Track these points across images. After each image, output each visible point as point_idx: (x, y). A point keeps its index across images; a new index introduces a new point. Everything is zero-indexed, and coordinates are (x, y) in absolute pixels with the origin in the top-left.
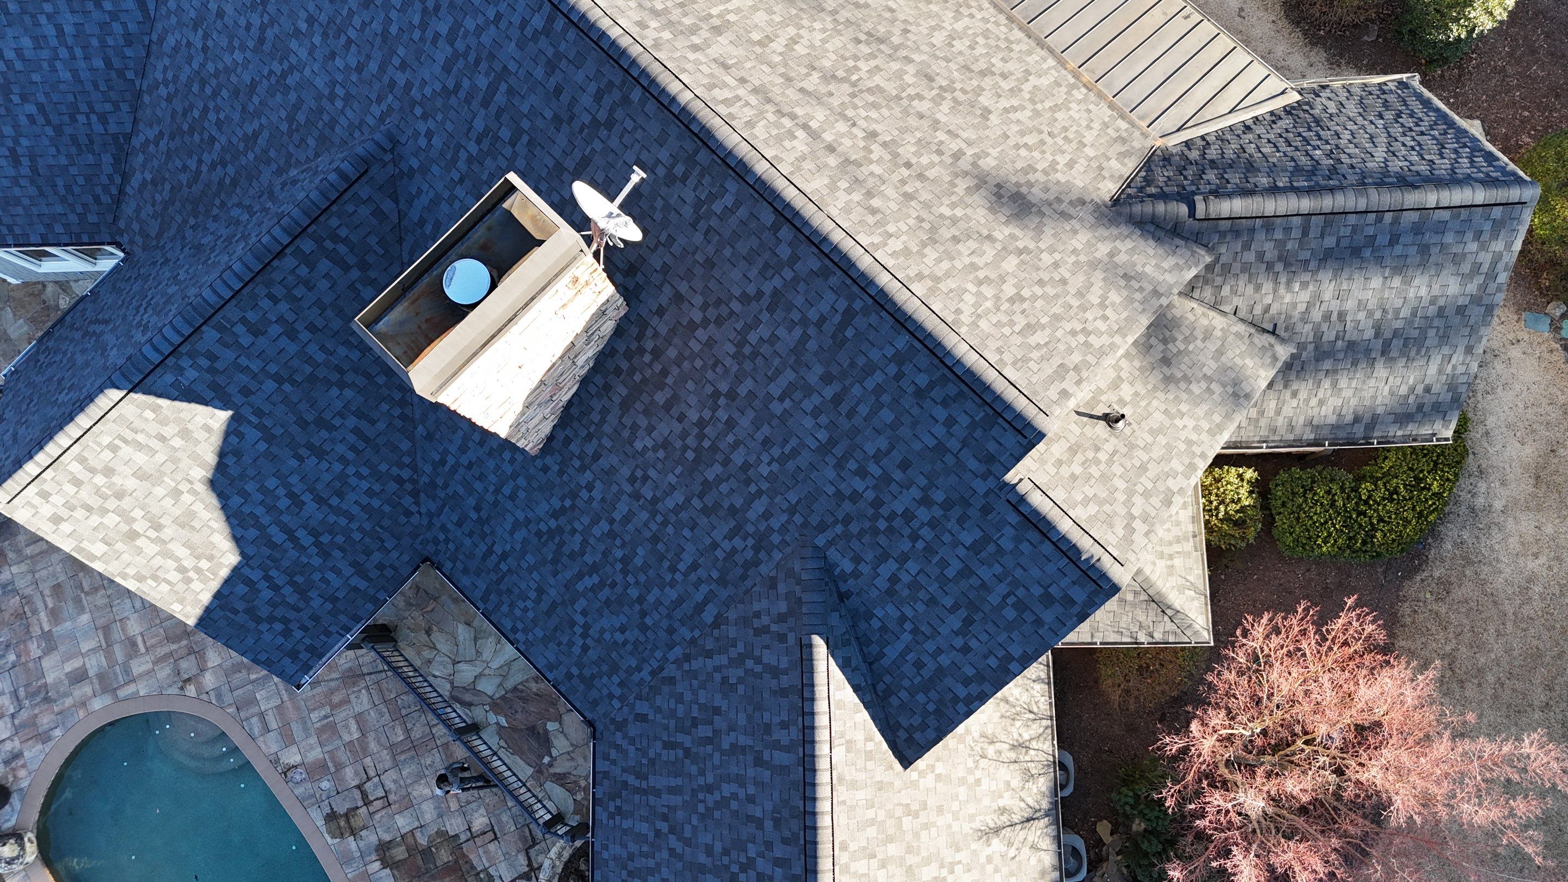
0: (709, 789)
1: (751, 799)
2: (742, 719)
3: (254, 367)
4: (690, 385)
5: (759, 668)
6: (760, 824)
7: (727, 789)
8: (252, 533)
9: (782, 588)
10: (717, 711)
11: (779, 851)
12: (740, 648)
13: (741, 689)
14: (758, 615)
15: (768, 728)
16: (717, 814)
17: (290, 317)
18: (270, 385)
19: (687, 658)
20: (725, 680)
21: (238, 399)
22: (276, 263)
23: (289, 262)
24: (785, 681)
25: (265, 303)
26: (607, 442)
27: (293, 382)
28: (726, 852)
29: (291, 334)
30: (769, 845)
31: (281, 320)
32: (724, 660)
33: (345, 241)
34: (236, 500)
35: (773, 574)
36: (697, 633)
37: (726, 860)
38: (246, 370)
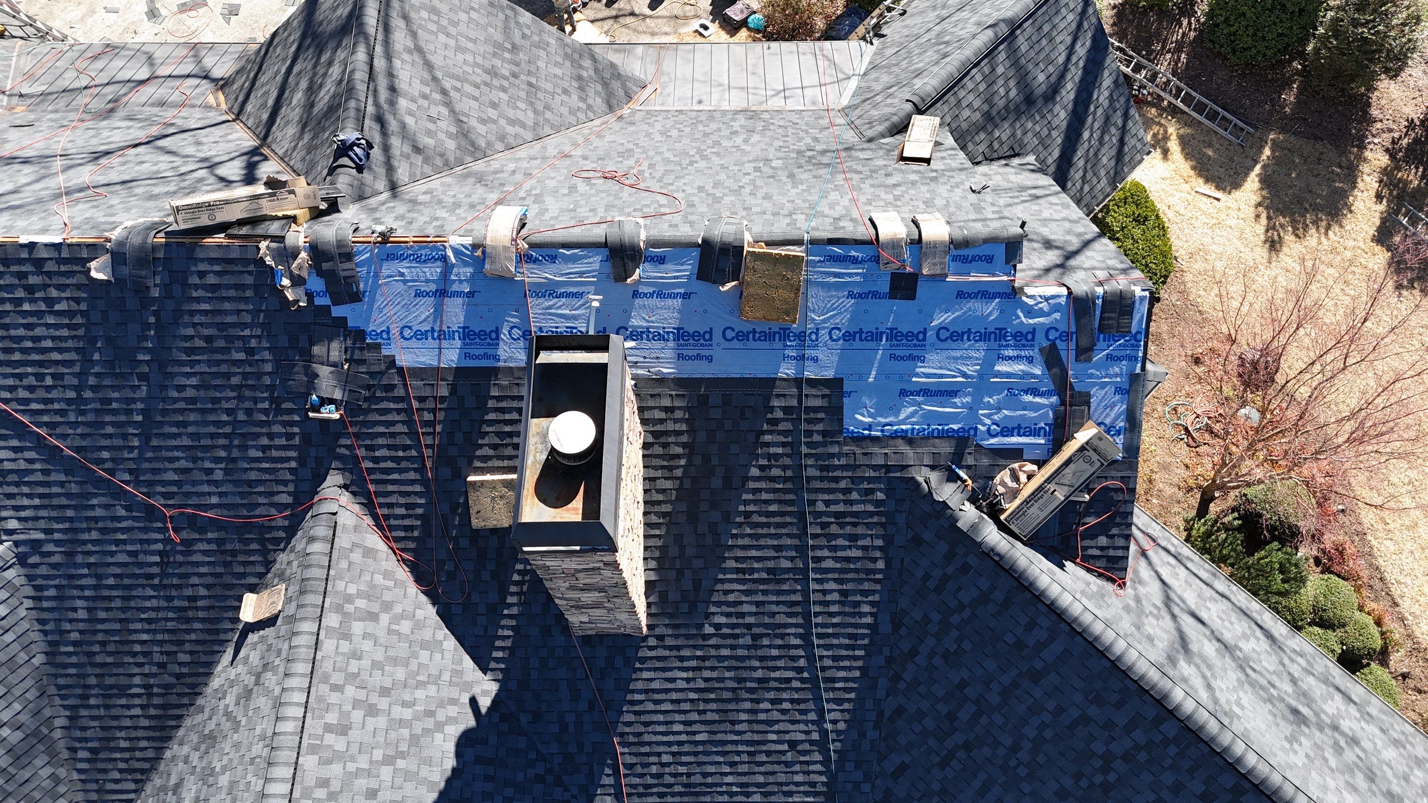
0: (1015, 748)
1: (1059, 711)
2: (990, 665)
3: (364, 766)
4: (734, 449)
5: (967, 613)
6: (1085, 719)
7: (1030, 731)
9: (928, 536)
10: (963, 685)
11: (1121, 721)
12: (936, 617)
13: (967, 645)
14: (927, 576)
15: (1019, 645)
16: (1041, 759)
17: (361, 695)
18: (386, 772)
19: (897, 678)
20: (946, 656)
22: (319, 655)
23: (328, 645)
24: (998, 596)
25: (334, 698)
26: (697, 564)
27: (402, 755)
28: (1078, 776)
29: (372, 711)
30: (1109, 725)
31: (356, 704)
32: (931, 641)
33: (359, 595)
35: (910, 534)
36: (886, 651)
37: (1084, 783)
38: (358, 773)
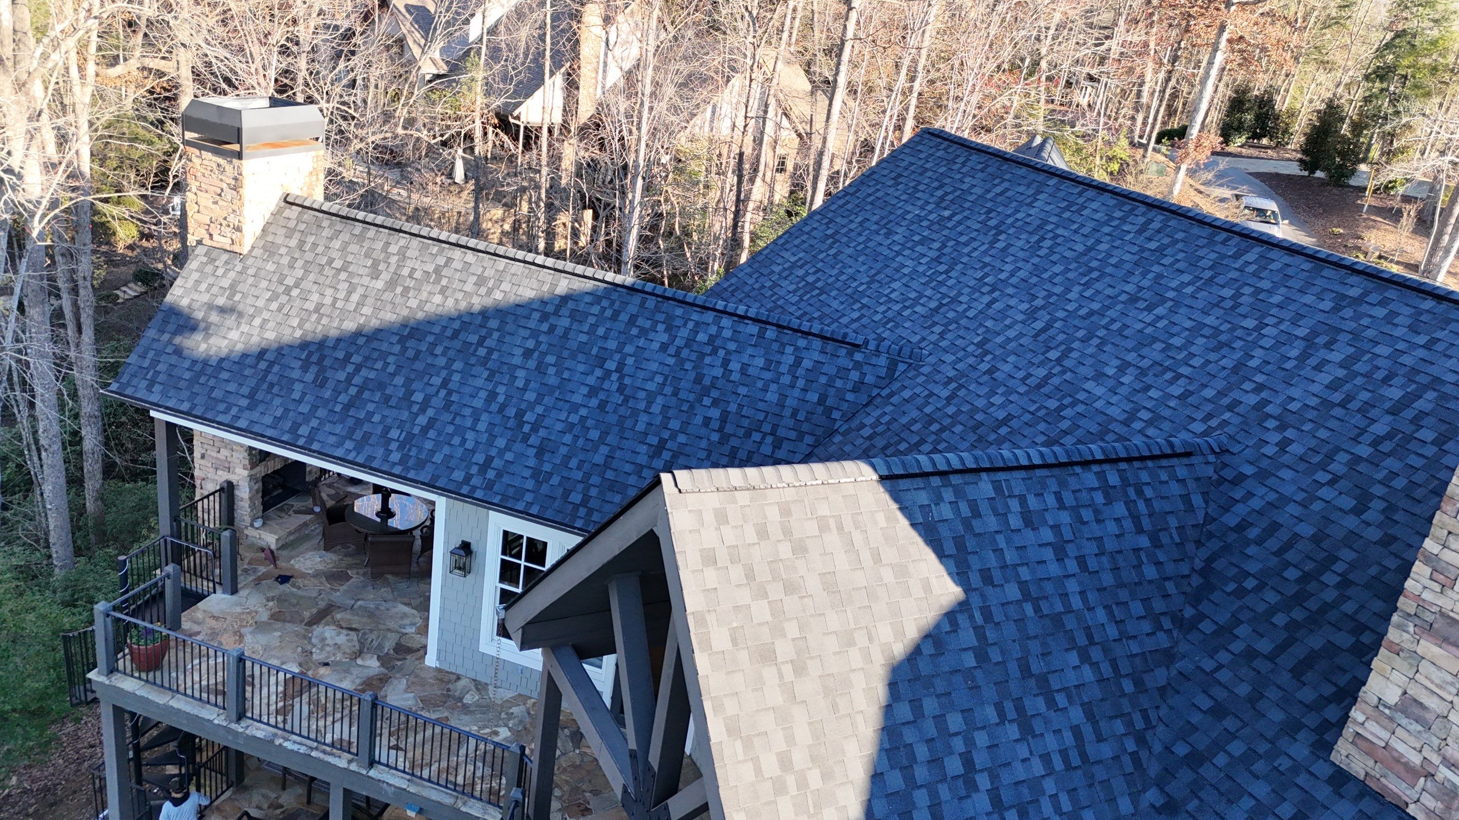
3: (1008, 557)
8: (895, 781)
17: (1068, 534)
18: (1013, 592)
21: (975, 579)
22: (1078, 469)
23: (1090, 478)
25: (1051, 500)
27: (1038, 609)
29: (1060, 553)
31: (1057, 529)
33: (1148, 503)
34: (904, 711)
38: (998, 551)
